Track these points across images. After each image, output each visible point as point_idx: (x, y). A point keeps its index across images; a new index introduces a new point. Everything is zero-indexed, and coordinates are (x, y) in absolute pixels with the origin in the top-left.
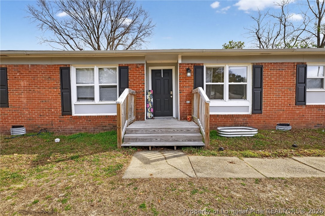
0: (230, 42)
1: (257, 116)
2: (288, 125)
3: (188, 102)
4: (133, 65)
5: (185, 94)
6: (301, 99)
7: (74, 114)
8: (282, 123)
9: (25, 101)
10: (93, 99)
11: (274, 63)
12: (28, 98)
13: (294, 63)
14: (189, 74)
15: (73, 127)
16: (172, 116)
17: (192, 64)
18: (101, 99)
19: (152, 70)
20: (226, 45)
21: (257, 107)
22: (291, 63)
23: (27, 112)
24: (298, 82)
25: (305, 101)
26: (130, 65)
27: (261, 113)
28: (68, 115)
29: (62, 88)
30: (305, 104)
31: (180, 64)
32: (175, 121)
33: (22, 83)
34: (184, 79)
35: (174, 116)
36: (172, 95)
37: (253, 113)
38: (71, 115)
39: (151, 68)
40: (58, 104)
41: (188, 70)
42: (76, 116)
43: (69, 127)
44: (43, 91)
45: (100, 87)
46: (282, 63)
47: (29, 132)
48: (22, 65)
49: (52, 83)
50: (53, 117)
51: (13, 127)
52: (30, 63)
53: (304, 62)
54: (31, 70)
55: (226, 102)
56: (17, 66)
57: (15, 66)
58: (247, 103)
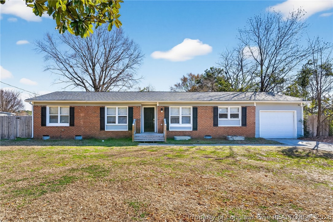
0: (211, 68)
1: (195, 132)
2: (210, 136)
3: (162, 124)
4: (135, 106)
5: (160, 121)
6: (216, 124)
7: (106, 130)
8: (207, 135)
9: (82, 123)
10: (115, 122)
11: (203, 106)
12: (84, 122)
13: (212, 106)
14: (162, 111)
15: (105, 136)
16: (154, 131)
17: (163, 106)
18: (119, 123)
19: (144, 108)
20: (207, 71)
21: (195, 128)
22: (211, 106)
23: (83, 129)
24: (214, 116)
25: (217, 125)
26: (134, 106)
27: (197, 130)
28: (103, 130)
29: (101, 117)
30: (218, 126)
31: (158, 106)
32: (156, 134)
33: (81, 115)
34: (159, 113)
35: (155, 131)
36: (154, 121)
37: (193, 130)
38: (105, 130)
39: (143, 107)
40: (99, 125)
41: (162, 109)
42: (107, 131)
43: (103, 136)
44: (91, 118)
45: (119, 117)
46: (207, 106)
47: (84, 138)
48: (82, 106)
49: (96, 115)
50: (96, 131)
51: (76, 136)
52: (86, 105)
53: (217, 106)
54: (86, 109)
55: (181, 125)
56: (79, 106)
57: (78, 106)
58: (190, 125)
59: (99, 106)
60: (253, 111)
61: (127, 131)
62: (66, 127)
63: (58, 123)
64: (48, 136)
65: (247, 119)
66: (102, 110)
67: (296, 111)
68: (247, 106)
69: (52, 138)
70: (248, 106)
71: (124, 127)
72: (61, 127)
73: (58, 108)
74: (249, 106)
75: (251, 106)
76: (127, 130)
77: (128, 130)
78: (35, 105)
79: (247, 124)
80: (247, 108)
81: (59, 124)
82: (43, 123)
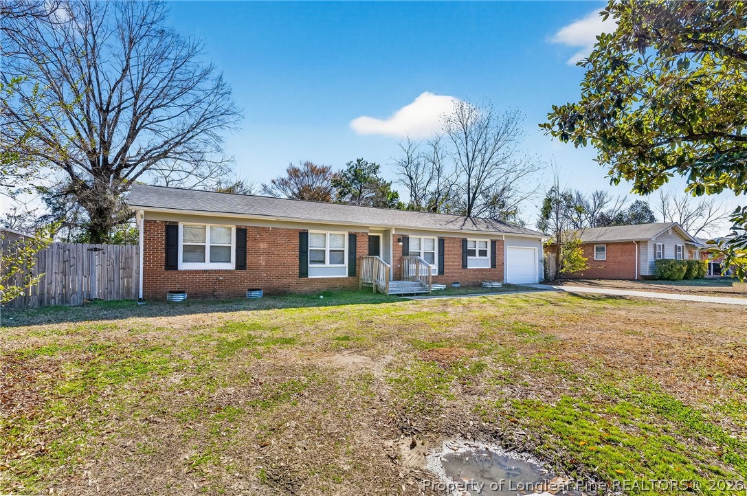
3: (399, 266)
4: (360, 233)
5: (396, 259)
7: (310, 277)
8: (455, 282)
9: (264, 264)
10: (323, 262)
11: (450, 238)
12: (267, 261)
14: (400, 243)
15: (308, 288)
17: (401, 235)
18: (331, 263)
23: (265, 275)
24: (463, 252)
25: (467, 265)
26: (358, 233)
27: (444, 274)
28: (305, 277)
29: (300, 251)
31: (394, 235)
33: (262, 245)
34: (396, 246)
38: (308, 277)
40: (296, 267)
42: (312, 279)
43: (304, 289)
44: (282, 254)
45: (331, 251)
46: (454, 238)
47: (266, 295)
48: (263, 228)
49: (291, 246)
50: (290, 279)
52: (271, 226)
53: (466, 237)
54: (271, 232)
56: (257, 227)
57: (255, 227)
58: (435, 267)
59: (298, 230)
60: (502, 247)
61: (346, 278)
62: (226, 271)
63: (204, 261)
64: (183, 292)
65: (496, 258)
66: (304, 236)
67: (537, 248)
68: (496, 240)
69: (192, 297)
71: (340, 271)
72: (215, 271)
73: (205, 228)
75: (499, 240)
76: (345, 276)
77: (347, 276)
78: (148, 219)
79: (496, 266)
80: (496, 243)
81: (208, 265)
82: (171, 264)
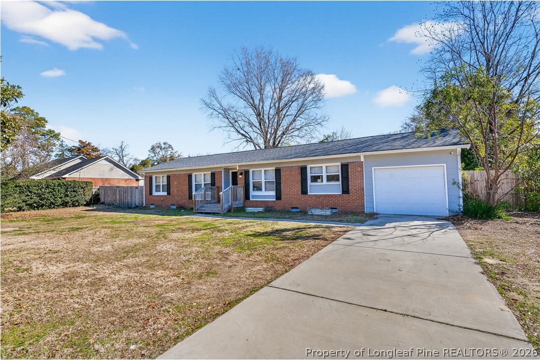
1: (278, 202)
2: (298, 208)
6: (304, 191)
8: (294, 207)
11: (287, 167)
12: (177, 191)
13: (299, 166)
17: (243, 170)
19: (233, 173)
21: (278, 197)
22: (297, 166)
23: (176, 198)
25: (307, 192)
26: (216, 172)
27: (281, 200)
29: (189, 185)
30: (308, 194)
31: (238, 170)
34: (240, 178)
37: (276, 200)
39: (231, 171)
40: (187, 193)
41: (241, 174)
43: (192, 206)
44: (182, 187)
45: (205, 184)
46: (292, 167)
47: (177, 208)
48: (175, 174)
49: (186, 183)
50: (185, 201)
51: (172, 205)
52: (178, 173)
53: (305, 165)
55: (263, 193)
56: (173, 174)
58: (273, 193)
59: (188, 173)
60: (359, 169)
63: (160, 192)
64: (154, 204)
65: (350, 183)
66: (190, 176)
67: (445, 165)
68: (349, 163)
70: (351, 163)
73: (161, 177)
74: (353, 162)
75: (355, 162)
78: (146, 175)
79: (350, 191)
80: (350, 166)
82: (151, 192)
